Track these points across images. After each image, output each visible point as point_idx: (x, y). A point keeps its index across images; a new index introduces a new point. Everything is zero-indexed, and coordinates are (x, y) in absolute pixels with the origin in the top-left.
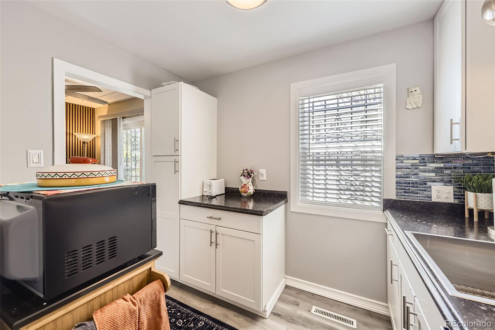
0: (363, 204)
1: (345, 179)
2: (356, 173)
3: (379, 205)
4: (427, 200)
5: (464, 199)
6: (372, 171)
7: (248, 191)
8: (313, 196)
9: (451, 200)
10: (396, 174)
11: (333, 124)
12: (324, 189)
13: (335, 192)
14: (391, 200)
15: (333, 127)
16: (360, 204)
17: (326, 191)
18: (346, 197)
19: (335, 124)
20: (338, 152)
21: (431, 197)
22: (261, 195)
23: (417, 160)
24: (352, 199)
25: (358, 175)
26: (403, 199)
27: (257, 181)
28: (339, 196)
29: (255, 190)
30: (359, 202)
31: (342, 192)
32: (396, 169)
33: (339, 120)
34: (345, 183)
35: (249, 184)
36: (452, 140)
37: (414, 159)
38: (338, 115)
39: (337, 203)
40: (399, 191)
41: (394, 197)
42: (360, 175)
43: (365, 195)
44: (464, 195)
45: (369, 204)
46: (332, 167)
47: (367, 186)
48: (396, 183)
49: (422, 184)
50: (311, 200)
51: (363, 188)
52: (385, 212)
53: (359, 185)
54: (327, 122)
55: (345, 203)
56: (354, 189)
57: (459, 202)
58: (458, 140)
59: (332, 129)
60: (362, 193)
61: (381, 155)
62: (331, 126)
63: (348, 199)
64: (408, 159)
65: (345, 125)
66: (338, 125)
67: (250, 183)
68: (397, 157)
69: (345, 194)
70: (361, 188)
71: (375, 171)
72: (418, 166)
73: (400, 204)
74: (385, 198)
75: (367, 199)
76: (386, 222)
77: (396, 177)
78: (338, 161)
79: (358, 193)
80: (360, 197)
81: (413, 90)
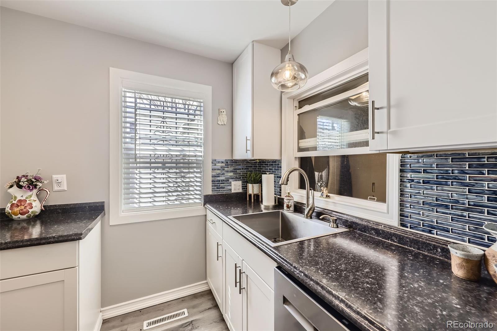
0: (188, 202)
1: (173, 181)
2: (183, 174)
3: (200, 201)
4: (228, 192)
5: (246, 188)
6: (195, 172)
7: (30, 210)
8: (140, 202)
9: (241, 191)
10: (212, 174)
11: (159, 126)
12: (152, 192)
13: (164, 194)
14: (209, 195)
15: (159, 129)
16: (186, 202)
17: (154, 194)
18: (173, 198)
19: (161, 126)
20: (164, 155)
21: (231, 190)
22: (59, 213)
23: (224, 163)
24: (179, 199)
25: (184, 177)
26: (216, 194)
27: (49, 193)
28: (167, 198)
29: (44, 206)
30: (185, 201)
31: (170, 194)
32: (211, 170)
33: (165, 123)
34: (172, 184)
35: (32, 198)
36: (247, 150)
37: (222, 162)
38: (164, 118)
39: (165, 205)
40: (213, 187)
41: (210, 192)
42: (186, 176)
43: (190, 194)
44: (246, 186)
45: (193, 202)
46: (157, 170)
47: (192, 186)
48: (212, 182)
49: (227, 181)
50: (138, 207)
51: (188, 188)
52: (205, 206)
53: (185, 185)
54: (152, 123)
55: (173, 204)
56: (181, 190)
57: (244, 191)
58: (249, 150)
59: (158, 131)
60: (188, 193)
61: (202, 159)
62: (157, 127)
63: (176, 200)
64: (219, 162)
65: (171, 129)
66: (164, 128)
67: (34, 197)
68: (212, 161)
69: (173, 196)
70: (186, 188)
71: (197, 172)
72: (225, 167)
73: (214, 198)
74: (205, 194)
75: (191, 197)
76: (206, 214)
77: (212, 177)
78: (164, 163)
79: (184, 193)
80: (186, 197)
81: (222, 111)
